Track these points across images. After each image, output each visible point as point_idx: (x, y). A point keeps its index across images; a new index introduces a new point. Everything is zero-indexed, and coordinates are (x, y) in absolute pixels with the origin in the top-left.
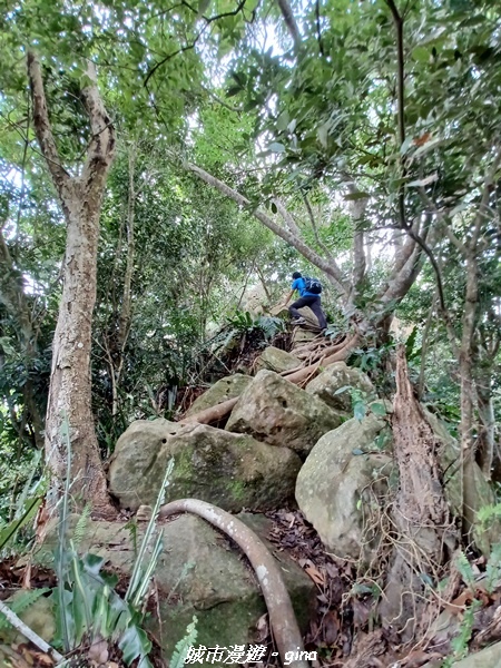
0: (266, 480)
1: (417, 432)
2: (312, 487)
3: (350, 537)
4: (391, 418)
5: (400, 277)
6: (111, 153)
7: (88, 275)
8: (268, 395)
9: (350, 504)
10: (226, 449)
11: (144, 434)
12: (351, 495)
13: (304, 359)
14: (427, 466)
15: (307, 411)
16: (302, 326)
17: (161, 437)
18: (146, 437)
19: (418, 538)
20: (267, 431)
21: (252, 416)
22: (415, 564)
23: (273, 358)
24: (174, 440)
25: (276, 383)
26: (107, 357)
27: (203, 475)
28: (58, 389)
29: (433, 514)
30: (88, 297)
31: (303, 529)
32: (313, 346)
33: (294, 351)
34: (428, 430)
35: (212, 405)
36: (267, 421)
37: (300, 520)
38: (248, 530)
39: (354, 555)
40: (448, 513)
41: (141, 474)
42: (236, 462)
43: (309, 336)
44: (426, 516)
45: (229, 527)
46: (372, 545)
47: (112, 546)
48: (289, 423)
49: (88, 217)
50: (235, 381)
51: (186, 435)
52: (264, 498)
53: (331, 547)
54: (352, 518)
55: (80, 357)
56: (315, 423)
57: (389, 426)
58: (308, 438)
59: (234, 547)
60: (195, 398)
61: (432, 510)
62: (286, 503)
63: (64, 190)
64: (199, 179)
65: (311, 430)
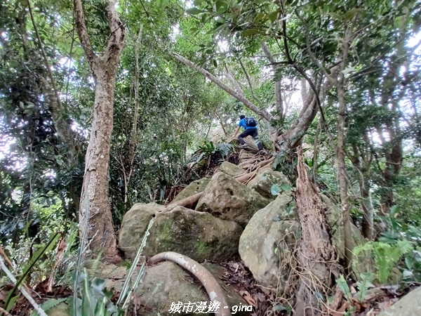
0: (220, 242)
1: (312, 201)
2: (248, 244)
3: (271, 273)
4: (296, 194)
5: (306, 116)
6: (123, 42)
7: (107, 114)
8: (220, 187)
9: (271, 251)
10: (193, 222)
11: (141, 211)
12: (271, 245)
13: (247, 169)
14: (318, 222)
15: (247, 198)
16: (245, 149)
17: (152, 213)
18: (142, 213)
19: (314, 270)
20: (221, 210)
21: (211, 201)
22: (312, 287)
23: (227, 168)
24: (160, 215)
25: (226, 179)
26: (122, 168)
27: (179, 238)
28: (88, 184)
29: (324, 254)
30: (107, 127)
31: (244, 272)
32: (253, 161)
33: (240, 164)
34: (319, 200)
35: (187, 196)
36: (220, 204)
37: (242, 267)
38: (205, 270)
39: (275, 286)
40: (333, 253)
41: (139, 236)
42: (201, 230)
43: (250, 155)
44: (319, 255)
45: (193, 268)
46: (286, 278)
47: (116, 279)
48: (234, 205)
49: (108, 80)
50: (202, 182)
51: (168, 212)
52: (219, 253)
53: (260, 281)
54: (273, 260)
55: (102, 163)
56: (252, 205)
57: (295, 198)
58: (248, 215)
59: (196, 281)
60: (177, 193)
61: (323, 251)
62: (234, 258)
63: (94, 64)
64: (180, 62)
65: (249, 209)
